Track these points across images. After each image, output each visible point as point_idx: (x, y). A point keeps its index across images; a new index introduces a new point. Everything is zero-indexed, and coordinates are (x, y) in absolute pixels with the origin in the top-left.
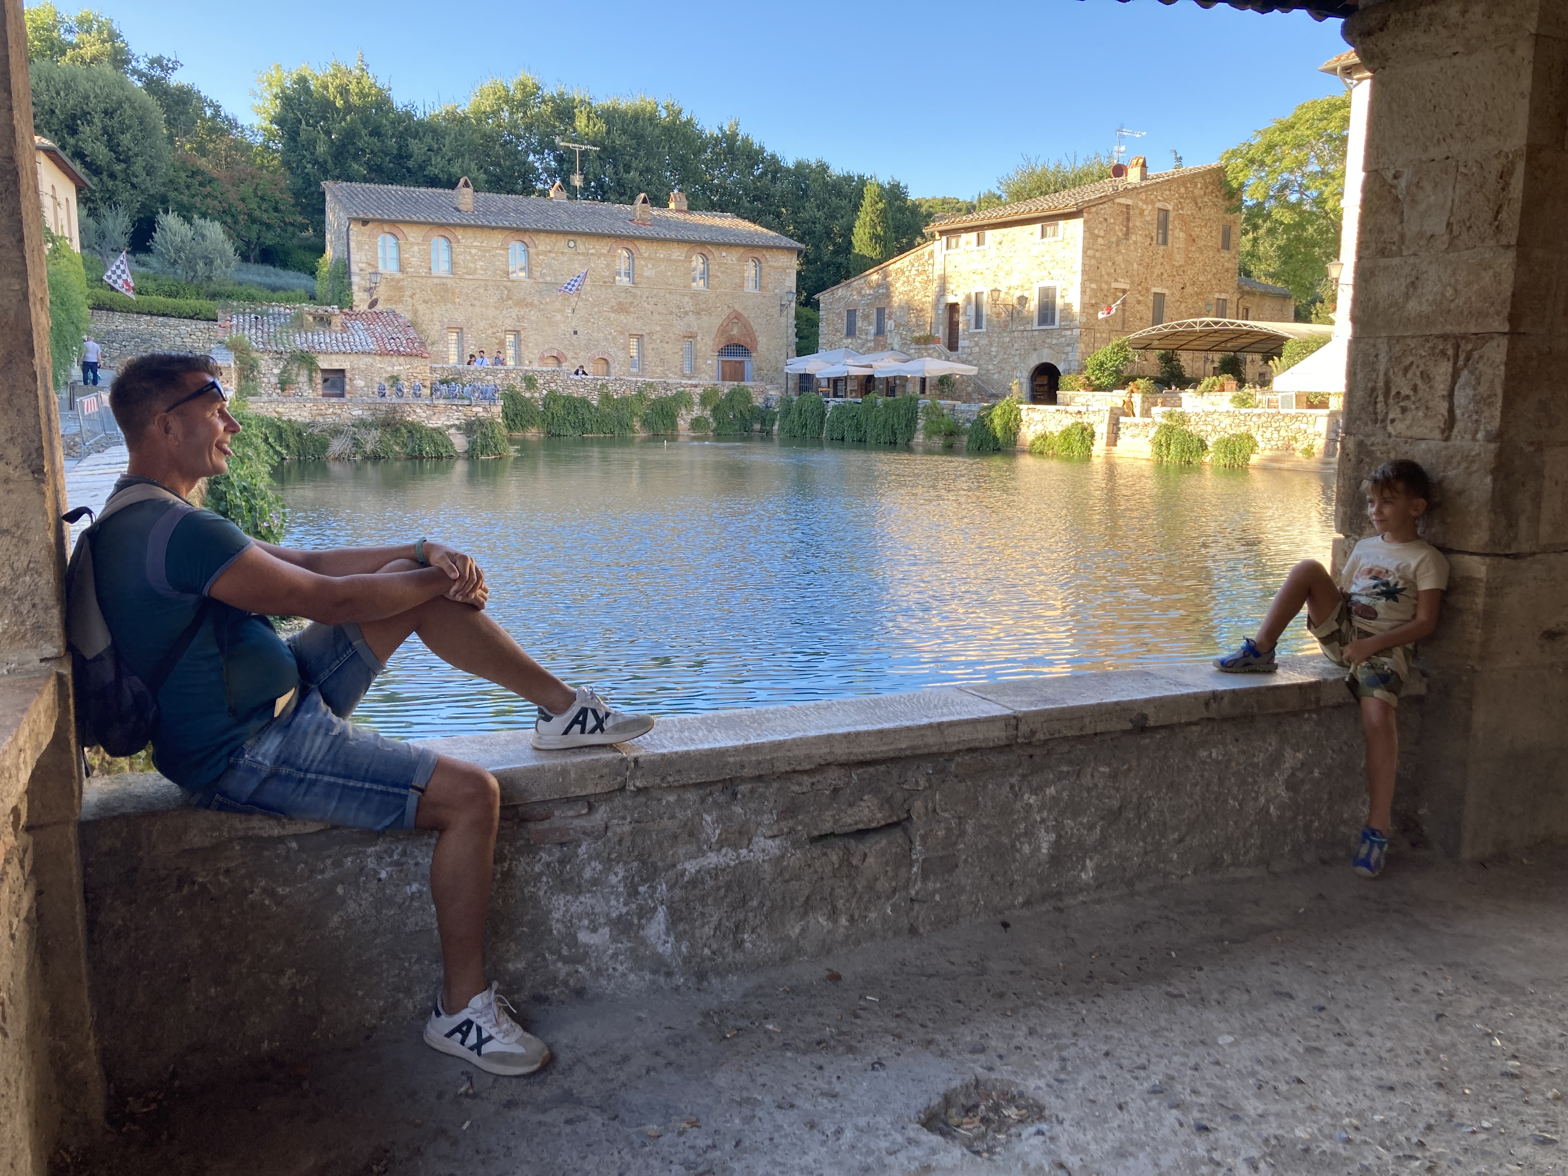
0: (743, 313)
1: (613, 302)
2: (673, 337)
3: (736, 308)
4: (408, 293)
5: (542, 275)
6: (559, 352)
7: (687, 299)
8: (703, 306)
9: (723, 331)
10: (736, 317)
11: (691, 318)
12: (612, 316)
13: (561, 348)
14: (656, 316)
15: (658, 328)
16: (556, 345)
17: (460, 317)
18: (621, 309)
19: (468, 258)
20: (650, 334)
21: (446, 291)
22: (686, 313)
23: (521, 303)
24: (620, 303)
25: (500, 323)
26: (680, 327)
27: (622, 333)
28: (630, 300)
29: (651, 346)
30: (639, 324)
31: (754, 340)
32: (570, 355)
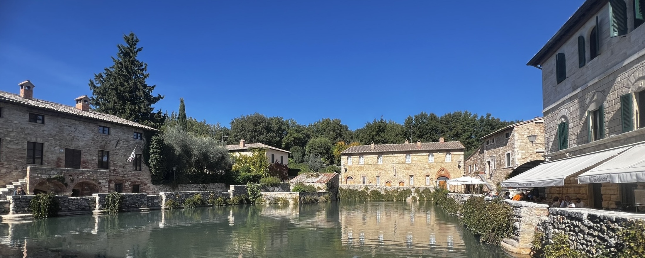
0: (445, 168)
1: (405, 167)
2: (423, 175)
3: (443, 166)
4: (353, 169)
5: (386, 162)
6: (390, 180)
7: (427, 165)
8: (432, 167)
9: (438, 173)
10: (443, 169)
11: (428, 170)
12: (405, 171)
13: (390, 179)
14: (417, 170)
15: (418, 173)
16: (389, 179)
17: (365, 173)
18: (407, 169)
19: (367, 160)
20: (416, 175)
21: (362, 168)
22: (427, 169)
23: (380, 169)
24: (407, 167)
25: (375, 174)
26: (425, 173)
27: (407, 175)
28: (410, 166)
29: (416, 178)
30: (412, 172)
31: (449, 175)
32: (393, 181)
